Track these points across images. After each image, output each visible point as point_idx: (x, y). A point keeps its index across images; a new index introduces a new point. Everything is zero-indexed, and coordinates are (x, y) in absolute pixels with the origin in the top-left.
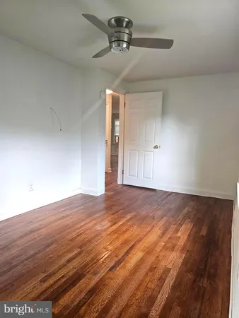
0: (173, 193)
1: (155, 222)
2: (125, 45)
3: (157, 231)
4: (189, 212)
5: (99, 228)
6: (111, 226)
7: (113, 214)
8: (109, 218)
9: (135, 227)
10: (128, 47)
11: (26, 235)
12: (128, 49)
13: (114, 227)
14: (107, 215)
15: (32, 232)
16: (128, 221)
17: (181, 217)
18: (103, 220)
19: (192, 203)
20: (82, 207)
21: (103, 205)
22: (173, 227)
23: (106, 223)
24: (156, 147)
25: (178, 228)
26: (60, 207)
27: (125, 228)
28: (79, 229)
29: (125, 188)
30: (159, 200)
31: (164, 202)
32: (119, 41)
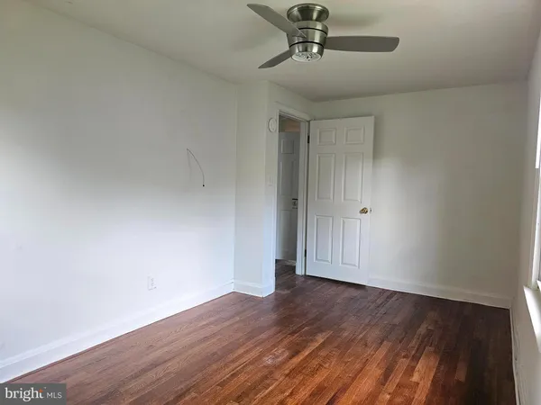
0: (395, 292)
1: (369, 351)
2: (315, 49)
3: (374, 371)
4: (429, 333)
5: (270, 362)
6: (291, 358)
7: (293, 333)
8: (286, 342)
9: (334, 361)
10: (321, 52)
11: (144, 371)
12: (321, 54)
13: (296, 360)
14: (280, 336)
15: (154, 365)
16: (319, 349)
17: (414, 343)
18: (274, 346)
19: (432, 315)
20: (238, 319)
21: (274, 316)
22: (403, 363)
23: (281, 353)
24: (364, 211)
25: (413, 364)
26: (200, 318)
27: (315, 363)
28: (233, 361)
29: (310, 282)
30: (373, 306)
31: (382, 310)
32: (306, 42)
